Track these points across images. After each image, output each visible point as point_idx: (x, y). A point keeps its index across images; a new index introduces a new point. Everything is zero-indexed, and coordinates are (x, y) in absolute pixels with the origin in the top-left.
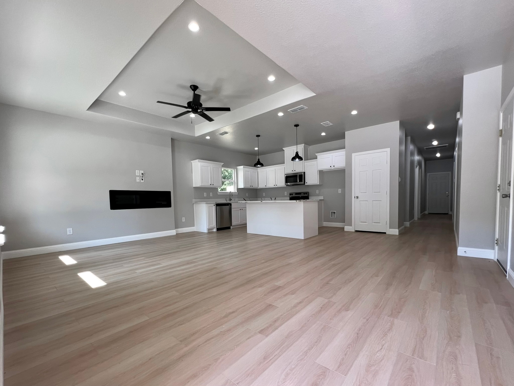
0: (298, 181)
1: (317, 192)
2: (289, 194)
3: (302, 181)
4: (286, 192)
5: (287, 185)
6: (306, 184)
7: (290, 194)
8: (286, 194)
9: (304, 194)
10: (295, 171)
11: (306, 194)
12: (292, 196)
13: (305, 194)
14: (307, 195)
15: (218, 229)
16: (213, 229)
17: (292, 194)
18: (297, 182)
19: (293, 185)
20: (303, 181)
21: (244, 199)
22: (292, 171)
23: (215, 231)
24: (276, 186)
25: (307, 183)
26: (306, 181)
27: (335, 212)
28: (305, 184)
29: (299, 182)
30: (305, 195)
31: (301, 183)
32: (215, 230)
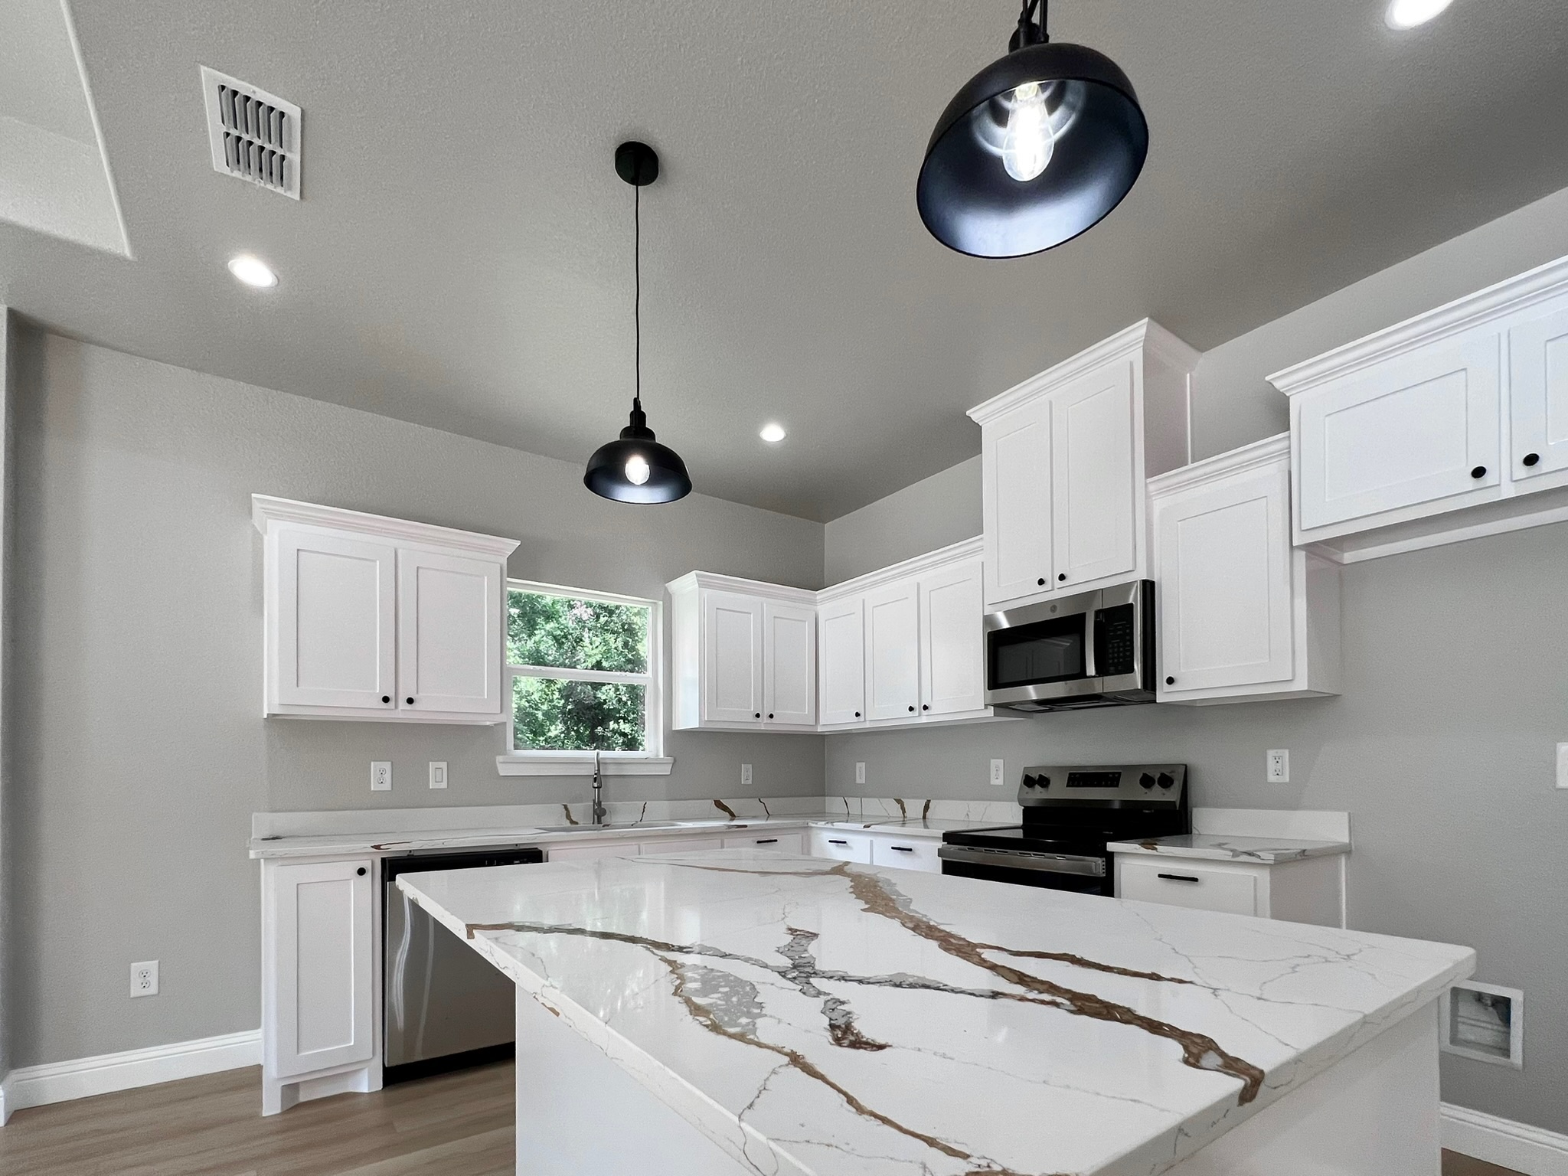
0: (1091, 670)
1: (1278, 766)
2: (1019, 779)
3: (1132, 670)
4: (997, 765)
5: (1001, 708)
6: (1164, 694)
7: (1029, 781)
8: (997, 780)
9: (1147, 782)
10: (1062, 577)
11: (1166, 781)
12: (1038, 794)
13: (1157, 787)
14: (1172, 795)
15: (393, 1076)
16: (355, 1071)
17: (1044, 782)
18: (1082, 674)
19: (1048, 705)
20: (1137, 666)
21: (719, 804)
22: (1041, 582)
23: (364, 1089)
24: (925, 719)
25: (1170, 681)
26: (1167, 664)
27: (1507, 1002)
28: (1154, 689)
29: (1101, 671)
30: (1157, 794)
31: (1113, 684)
32: (368, 1082)
